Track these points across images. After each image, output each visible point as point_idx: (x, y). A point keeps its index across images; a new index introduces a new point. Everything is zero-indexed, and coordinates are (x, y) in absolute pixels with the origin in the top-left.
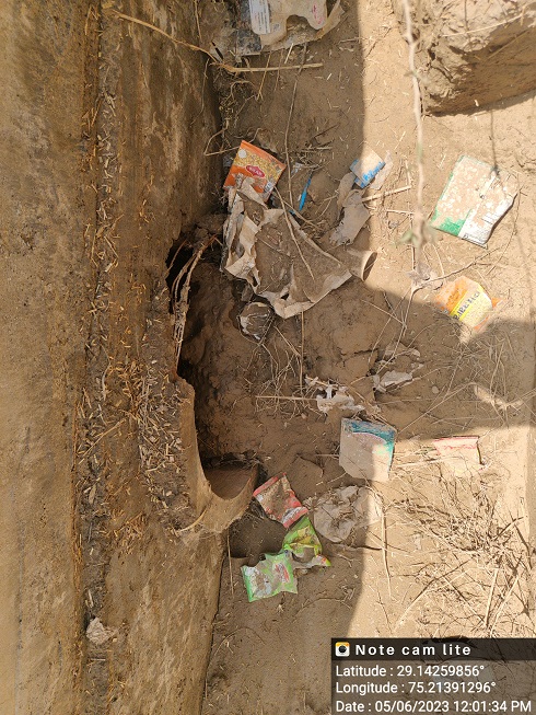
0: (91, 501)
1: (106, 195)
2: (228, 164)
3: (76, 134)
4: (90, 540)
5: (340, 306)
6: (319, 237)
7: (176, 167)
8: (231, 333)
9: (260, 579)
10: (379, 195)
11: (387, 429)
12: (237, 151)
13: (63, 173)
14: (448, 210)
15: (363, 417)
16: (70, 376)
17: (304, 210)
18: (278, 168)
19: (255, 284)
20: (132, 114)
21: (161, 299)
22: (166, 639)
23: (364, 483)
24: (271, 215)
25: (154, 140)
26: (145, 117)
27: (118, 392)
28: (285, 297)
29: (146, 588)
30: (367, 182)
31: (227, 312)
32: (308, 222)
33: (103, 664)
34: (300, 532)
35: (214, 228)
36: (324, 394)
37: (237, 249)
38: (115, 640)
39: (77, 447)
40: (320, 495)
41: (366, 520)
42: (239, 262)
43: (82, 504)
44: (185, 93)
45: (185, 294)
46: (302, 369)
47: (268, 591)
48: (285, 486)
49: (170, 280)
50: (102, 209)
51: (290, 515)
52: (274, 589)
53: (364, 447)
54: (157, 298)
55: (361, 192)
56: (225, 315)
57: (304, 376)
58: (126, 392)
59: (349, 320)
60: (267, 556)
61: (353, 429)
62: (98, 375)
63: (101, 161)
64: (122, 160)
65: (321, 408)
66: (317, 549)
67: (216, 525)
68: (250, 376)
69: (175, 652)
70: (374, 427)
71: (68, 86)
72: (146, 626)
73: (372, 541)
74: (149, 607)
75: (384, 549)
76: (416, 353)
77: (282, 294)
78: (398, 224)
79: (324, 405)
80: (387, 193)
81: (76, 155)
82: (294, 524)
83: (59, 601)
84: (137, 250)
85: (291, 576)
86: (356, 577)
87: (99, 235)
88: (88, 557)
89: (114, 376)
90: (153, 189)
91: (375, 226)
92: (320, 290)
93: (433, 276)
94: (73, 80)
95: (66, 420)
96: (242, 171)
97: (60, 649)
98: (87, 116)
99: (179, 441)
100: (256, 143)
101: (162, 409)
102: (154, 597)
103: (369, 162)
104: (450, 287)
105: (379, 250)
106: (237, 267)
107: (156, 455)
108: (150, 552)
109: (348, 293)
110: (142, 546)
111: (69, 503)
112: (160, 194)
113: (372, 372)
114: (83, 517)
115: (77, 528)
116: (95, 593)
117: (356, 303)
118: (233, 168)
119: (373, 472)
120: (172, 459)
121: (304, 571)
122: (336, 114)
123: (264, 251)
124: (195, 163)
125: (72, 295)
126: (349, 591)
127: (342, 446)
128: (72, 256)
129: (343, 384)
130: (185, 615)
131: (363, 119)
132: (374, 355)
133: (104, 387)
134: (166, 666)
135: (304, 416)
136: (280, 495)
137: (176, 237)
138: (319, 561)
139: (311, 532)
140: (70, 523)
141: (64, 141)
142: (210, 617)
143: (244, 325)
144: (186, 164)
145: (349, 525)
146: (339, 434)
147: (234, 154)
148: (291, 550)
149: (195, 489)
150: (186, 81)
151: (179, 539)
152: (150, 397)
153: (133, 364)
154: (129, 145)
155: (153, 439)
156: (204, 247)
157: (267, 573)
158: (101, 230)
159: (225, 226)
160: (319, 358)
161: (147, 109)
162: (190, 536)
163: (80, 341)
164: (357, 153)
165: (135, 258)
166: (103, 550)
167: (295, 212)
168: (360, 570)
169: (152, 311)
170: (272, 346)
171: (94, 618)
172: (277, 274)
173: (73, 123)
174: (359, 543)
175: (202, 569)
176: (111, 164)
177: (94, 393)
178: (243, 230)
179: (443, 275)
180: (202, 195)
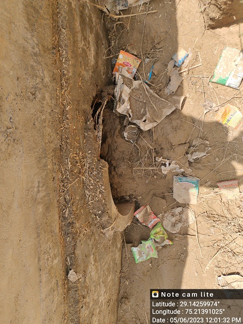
0: (67, 216)
1: (64, 75)
2: (114, 63)
3: (50, 46)
4: (67, 234)
5: (171, 123)
6: (159, 92)
7: (92, 63)
8: (120, 140)
9: (140, 253)
10: (186, 70)
11: (195, 180)
12: (118, 56)
13: (46, 64)
14: (220, 73)
15: (184, 175)
16: (55, 158)
17: (151, 80)
18: (137, 62)
19: (130, 116)
20: (74, 37)
21: (91, 123)
22: (101, 280)
23: (185, 206)
24: (136, 83)
25: (83, 50)
26: (79, 39)
27: (75, 166)
28: (145, 121)
29: (92, 256)
30: (180, 64)
31: (117, 131)
32: (154, 85)
33: (76, 291)
34: (157, 229)
35: (111, 91)
36: (165, 165)
37: (121, 101)
38: (80, 280)
39: (59, 191)
40: (165, 212)
41: (188, 222)
42: (123, 106)
43: (63, 218)
44: (94, 29)
45: (100, 121)
46: (154, 154)
47: (144, 258)
48: (148, 210)
49: (93, 115)
50: (63, 81)
51: (152, 223)
52: (147, 256)
53: (185, 188)
54: (88, 123)
55: (178, 69)
56: (117, 132)
57: (155, 158)
58: (79, 166)
59: (175, 129)
60: (142, 242)
61: (179, 181)
62: (66, 158)
63: (61, 59)
64: (70, 58)
65: (163, 172)
66: (166, 237)
67: (120, 227)
68: (130, 160)
69: (105, 286)
70: (189, 179)
71: (46, 24)
72: (93, 274)
73: (191, 232)
74: (93, 265)
75: (197, 235)
76: (207, 142)
77: (143, 120)
78: (196, 82)
79: (165, 170)
80: (190, 68)
81: (50, 56)
82: (154, 226)
83: (56, 262)
84: (79, 101)
85: (154, 250)
86: (185, 248)
87: (63, 93)
88: (66, 242)
89: (73, 158)
90: (84, 72)
91: (185, 84)
92: (161, 116)
93: (214, 105)
94: (48, 21)
95: (54, 178)
96: (121, 64)
97: (57, 284)
98: (54, 38)
99: (103, 187)
100: (127, 51)
101: (95, 173)
102: (95, 261)
103: (181, 54)
104: (222, 110)
105: (188, 96)
106: (121, 109)
107: (93, 194)
108: (93, 240)
109: (174, 116)
110: (89, 237)
111: (57, 217)
112: (87, 75)
113: (187, 153)
114: (63, 223)
115: (61, 228)
116: (71, 258)
117: (178, 121)
118: (117, 64)
119: (189, 200)
120: (100, 196)
121: (161, 248)
122: (164, 33)
123: (133, 101)
124: (100, 62)
125: (53, 121)
126: (182, 255)
127: (174, 189)
128: (52, 103)
129: (174, 160)
130: (108, 270)
131: (177, 35)
132: (187, 145)
133: (69, 163)
134: (102, 292)
135: (155, 177)
136: (146, 214)
137: (94, 95)
138: (167, 242)
139: (162, 229)
140: (58, 226)
141: (46, 49)
142: (119, 271)
143: (126, 136)
144: (97, 62)
145: (180, 225)
146: (173, 184)
147: (117, 57)
148: (154, 238)
149: (111, 210)
150: (94, 24)
151: (104, 234)
152: (89, 168)
153: (81, 154)
154: (73, 52)
155: (91, 187)
156: (107, 100)
157: (143, 249)
158: (63, 91)
159: (115, 90)
160: (162, 148)
161: (79, 35)
162: (109, 233)
163: (57, 142)
164: (175, 51)
165: (78, 104)
166: (73, 238)
167: (147, 81)
168: (186, 245)
169: (86, 129)
170: (139, 144)
171: (71, 270)
172: (140, 111)
173: (49, 41)
174: (185, 233)
175: (114, 249)
176: (66, 60)
177: (65, 166)
178: (123, 91)
179: (219, 104)
180: (104, 77)
